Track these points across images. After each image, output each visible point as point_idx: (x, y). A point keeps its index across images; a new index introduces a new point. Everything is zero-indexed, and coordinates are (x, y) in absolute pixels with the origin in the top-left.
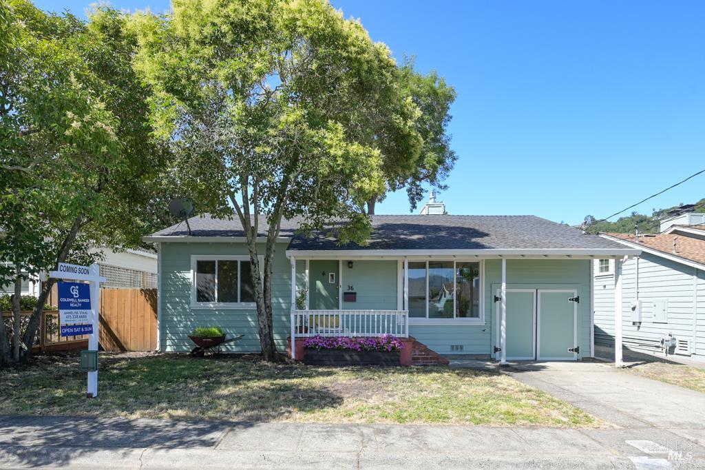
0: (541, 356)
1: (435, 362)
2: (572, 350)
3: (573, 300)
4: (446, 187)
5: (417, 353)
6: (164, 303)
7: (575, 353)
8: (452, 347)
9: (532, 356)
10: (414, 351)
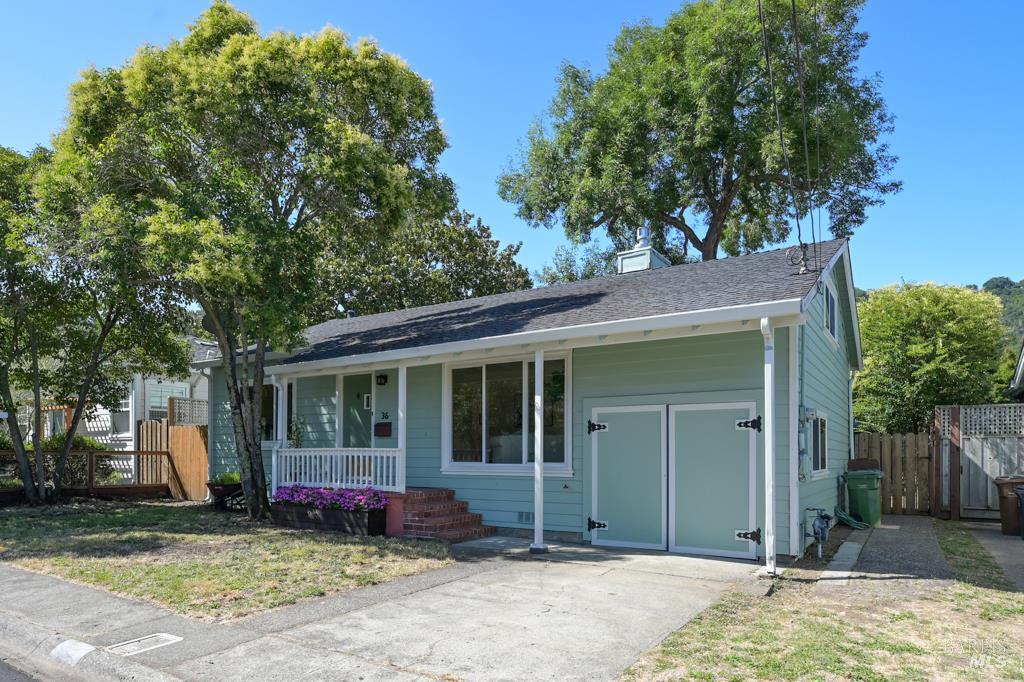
0: (676, 545)
1: (431, 535)
2: (745, 536)
3: (746, 424)
4: (896, 186)
5: (410, 517)
6: (214, 443)
7: (752, 544)
8: (521, 515)
9: (660, 543)
10: (406, 515)
